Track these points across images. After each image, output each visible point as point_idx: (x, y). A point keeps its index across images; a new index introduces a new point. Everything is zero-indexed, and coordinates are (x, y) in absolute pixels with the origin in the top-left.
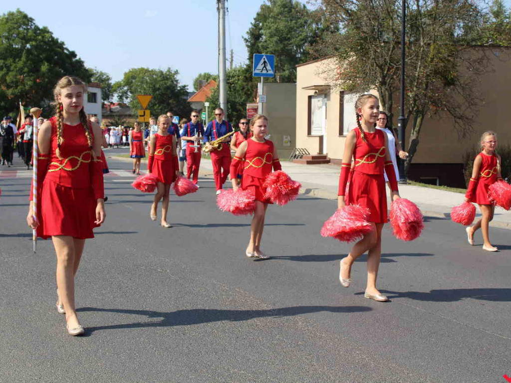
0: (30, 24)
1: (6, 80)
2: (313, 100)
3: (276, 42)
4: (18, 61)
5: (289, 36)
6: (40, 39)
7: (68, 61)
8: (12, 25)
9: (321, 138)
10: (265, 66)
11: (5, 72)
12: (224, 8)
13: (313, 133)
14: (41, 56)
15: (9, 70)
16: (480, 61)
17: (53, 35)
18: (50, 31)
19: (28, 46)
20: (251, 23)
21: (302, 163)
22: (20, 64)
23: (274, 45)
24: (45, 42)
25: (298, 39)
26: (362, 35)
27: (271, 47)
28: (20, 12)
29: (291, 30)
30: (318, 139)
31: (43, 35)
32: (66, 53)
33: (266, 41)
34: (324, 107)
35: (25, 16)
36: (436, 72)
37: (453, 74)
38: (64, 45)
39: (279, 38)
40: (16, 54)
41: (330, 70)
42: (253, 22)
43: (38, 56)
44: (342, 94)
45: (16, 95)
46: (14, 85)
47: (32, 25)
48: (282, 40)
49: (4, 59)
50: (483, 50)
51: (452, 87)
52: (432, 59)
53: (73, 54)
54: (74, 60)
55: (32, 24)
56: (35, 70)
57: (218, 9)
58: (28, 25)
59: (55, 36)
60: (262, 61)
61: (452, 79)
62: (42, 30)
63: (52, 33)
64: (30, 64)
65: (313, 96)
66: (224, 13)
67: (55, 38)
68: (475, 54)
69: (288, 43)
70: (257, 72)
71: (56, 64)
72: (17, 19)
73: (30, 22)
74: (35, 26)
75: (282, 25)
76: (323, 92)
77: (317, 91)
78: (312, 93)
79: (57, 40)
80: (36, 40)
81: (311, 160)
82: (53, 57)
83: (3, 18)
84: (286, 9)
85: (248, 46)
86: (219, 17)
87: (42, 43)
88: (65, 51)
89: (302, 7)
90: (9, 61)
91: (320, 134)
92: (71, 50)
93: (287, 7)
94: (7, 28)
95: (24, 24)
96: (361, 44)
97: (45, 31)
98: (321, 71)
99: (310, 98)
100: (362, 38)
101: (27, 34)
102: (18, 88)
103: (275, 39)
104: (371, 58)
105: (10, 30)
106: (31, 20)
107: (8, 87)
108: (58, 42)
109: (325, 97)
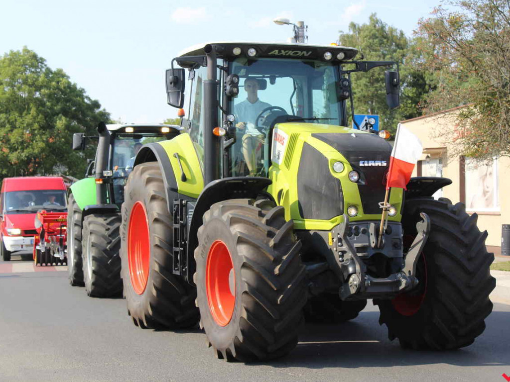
0: (40, 67)
1: (9, 140)
2: (424, 167)
3: (365, 85)
4: (26, 114)
6: (53, 86)
7: (89, 113)
8: (17, 67)
11: (9, 129)
14: (55, 108)
15: (13, 127)
17: (70, 80)
18: (67, 74)
19: (37, 95)
22: (28, 119)
23: (362, 90)
24: (60, 90)
26: (490, 90)
27: (360, 92)
28: (26, 51)
31: (56, 79)
32: (86, 103)
34: (438, 175)
35: (35, 56)
38: (85, 92)
39: (368, 80)
40: (21, 107)
41: (448, 133)
43: (51, 109)
44: (463, 159)
45: (22, 160)
46: (20, 148)
47: (42, 67)
49: (6, 113)
53: (96, 105)
54: (97, 111)
55: (43, 65)
56: (48, 126)
58: (37, 67)
59: (72, 81)
60: (364, 123)
62: (55, 73)
63: (68, 77)
64: (41, 119)
65: (424, 161)
67: (72, 83)
69: (381, 86)
71: (74, 117)
72: (23, 60)
73: (40, 64)
74: (47, 68)
76: (437, 156)
77: (429, 155)
78: (423, 157)
79: (75, 86)
80: (47, 87)
82: (70, 108)
83: (5, 59)
84: (376, 40)
87: (56, 91)
88: (86, 101)
90: (15, 115)
92: (93, 99)
93: (377, 37)
94: (10, 73)
95: (32, 66)
96: (489, 101)
97: (60, 74)
98: (437, 133)
99: (420, 163)
100: (490, 94)
101: (37, 80)
102: (25, 151)
104: (502, 118)
105: (14, 75)
106: (42, 61)
107: (13, 149)
108: (76, 88)
109: (440, 162)
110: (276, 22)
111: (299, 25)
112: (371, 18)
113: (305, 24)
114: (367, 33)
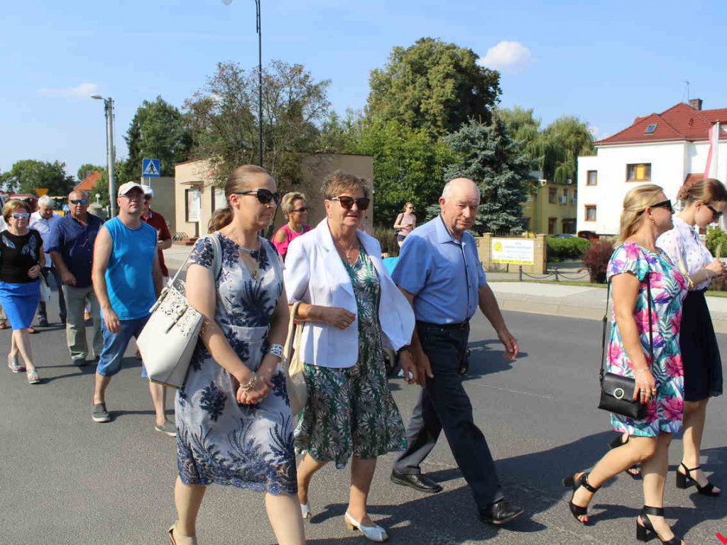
2: (189, 193)
3: (154, 141)
5: (164, 136)
9: (197, 224)
10: (152, 169)
12: (111, 114)
13: (190, 220)
16: (318, 165)
20: (130, 124)
21: (183, 244)
23: (151, 144)
25: (172, 139)
26: (229, 146)
27: (149, 145)
29: (166, 130)
30: (194, 225)
33: (144, 140)
34: (199, 199)
36: (286, 174)
37: (298, 176)
39: (155, 137)
41: (204, 172)
42: (132, 123)
44: (213, 189)
48: (158, 139)
50: (321, 157)
51: (298, 185)
52: (283, 163)
57: (106, 115)
60: (150, 164)
61: (298, 179)
65: (189, 189)
66: (111, 118)
68: (314, 160)
69: (163, 142)
70: (146, 173)
75: (158, 126)
76: (198, 186)
77: (193, 186)
78: (188, 187)
81: (189, 241)
84: (161, 113)
85: (127, 143)
86: (107, 123)
89: (175, 110)
91: (196, 221)
93: (161, 111)
96: (228, 152)
99: (187, 191)
100: (229, 148)
103: (152, 138)
109: (199, 191)
110: (93, 97)
111: (108, 100)
112: (158, 98)
113: (112, 99)
114: (154, 107)
